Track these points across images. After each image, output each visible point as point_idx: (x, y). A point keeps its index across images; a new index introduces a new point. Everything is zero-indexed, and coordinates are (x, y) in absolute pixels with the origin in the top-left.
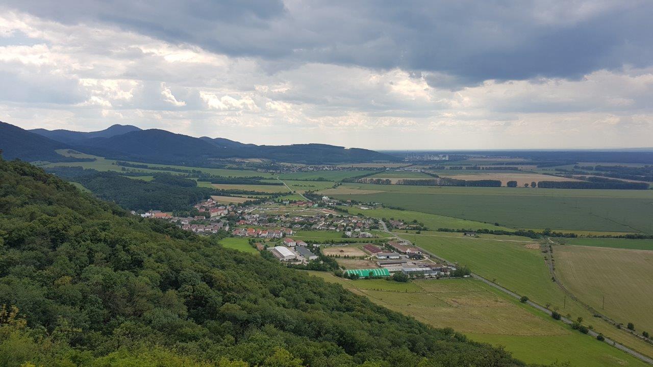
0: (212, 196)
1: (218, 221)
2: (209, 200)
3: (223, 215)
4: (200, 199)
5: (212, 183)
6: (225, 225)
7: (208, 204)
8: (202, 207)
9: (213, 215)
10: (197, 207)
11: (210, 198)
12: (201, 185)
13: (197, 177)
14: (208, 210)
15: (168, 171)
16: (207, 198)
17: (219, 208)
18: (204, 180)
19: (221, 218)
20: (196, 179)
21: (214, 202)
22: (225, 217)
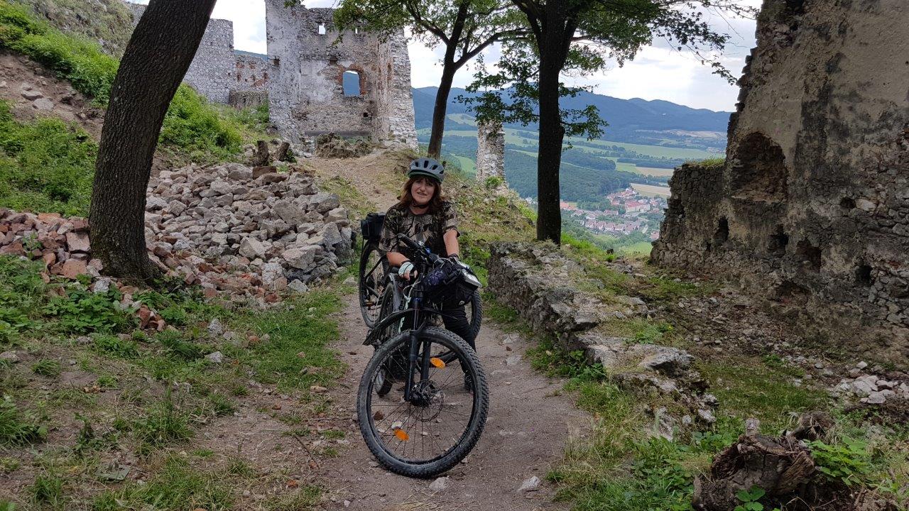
0: (632, 184)
1: (635, 220)
2: (627, 189)
3: (642, 211)
4: (616, 187)
5: (637, 166)
6: (643, 225)
7: (625, 194)
8: (616, 199)
9: (628, 210)
10: (610, 198)
11: (629, 186)
12: (621, 167)
13: (619, 156)
14: (622, 202)
15: (579, 147)
16: (625, 186)
17: (639, 201)
18: (627, 161)
19: (640, 215)
20: (615, 159)
21: (634, 193)
22: (645, 214)
